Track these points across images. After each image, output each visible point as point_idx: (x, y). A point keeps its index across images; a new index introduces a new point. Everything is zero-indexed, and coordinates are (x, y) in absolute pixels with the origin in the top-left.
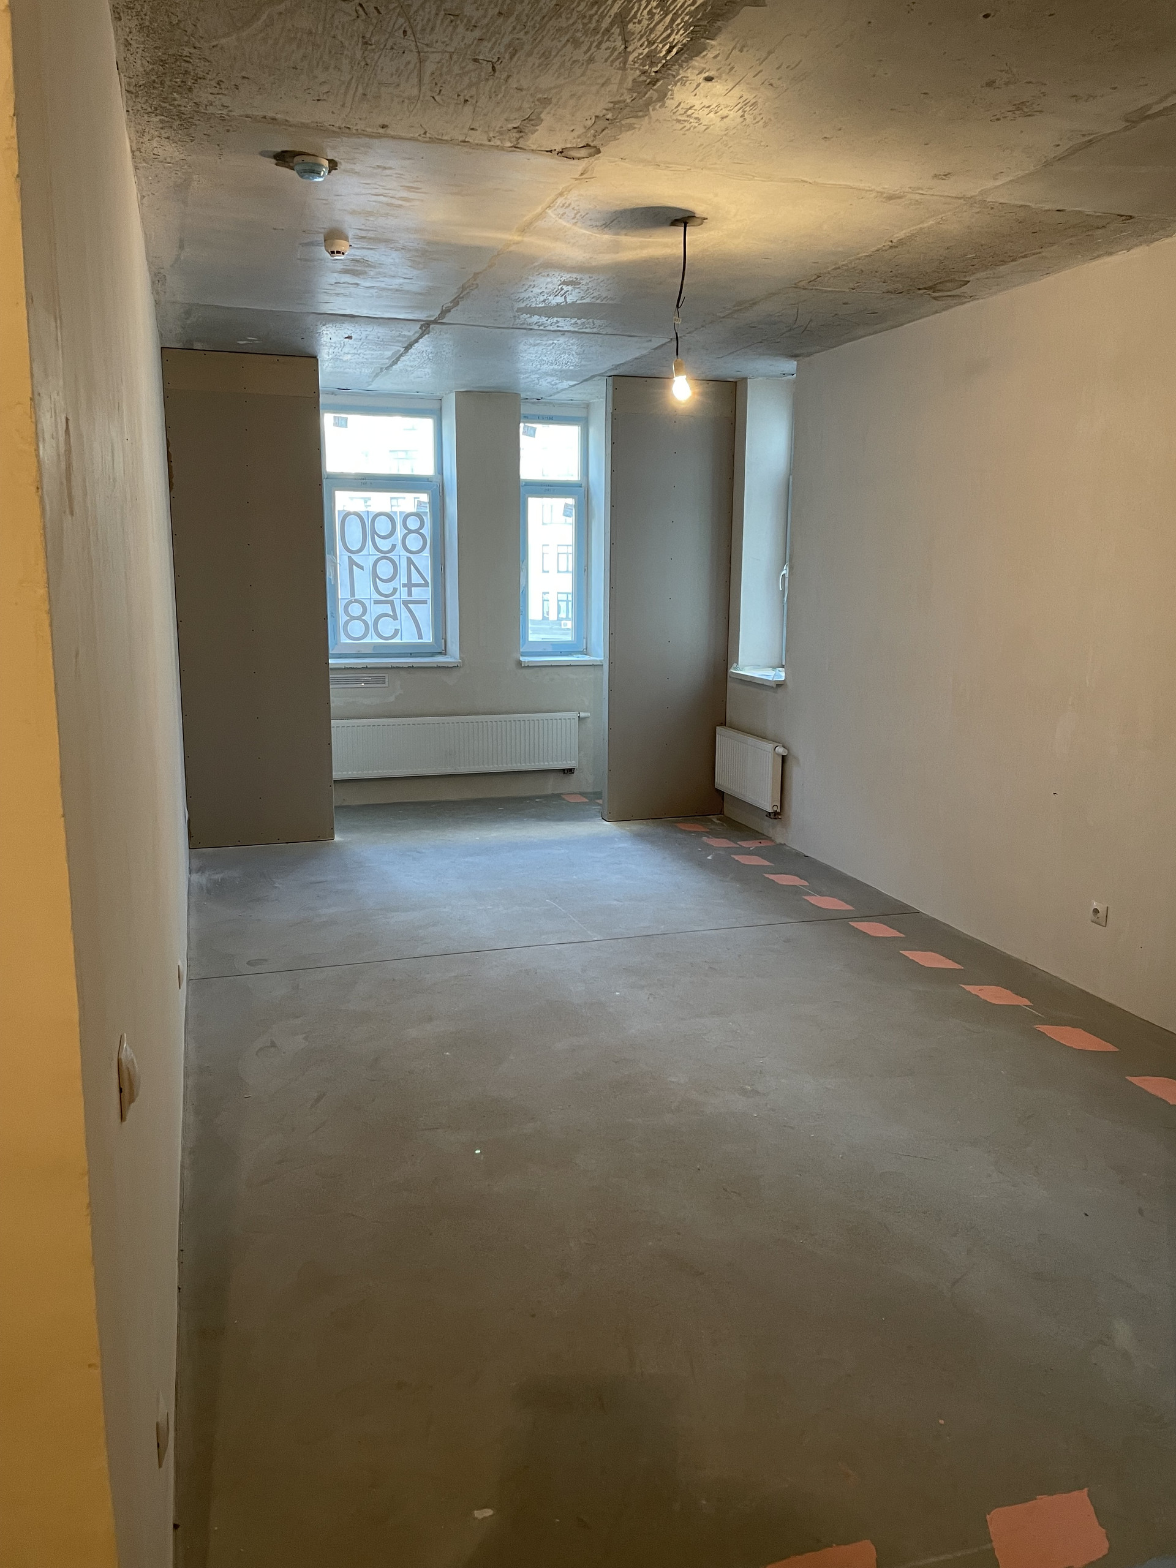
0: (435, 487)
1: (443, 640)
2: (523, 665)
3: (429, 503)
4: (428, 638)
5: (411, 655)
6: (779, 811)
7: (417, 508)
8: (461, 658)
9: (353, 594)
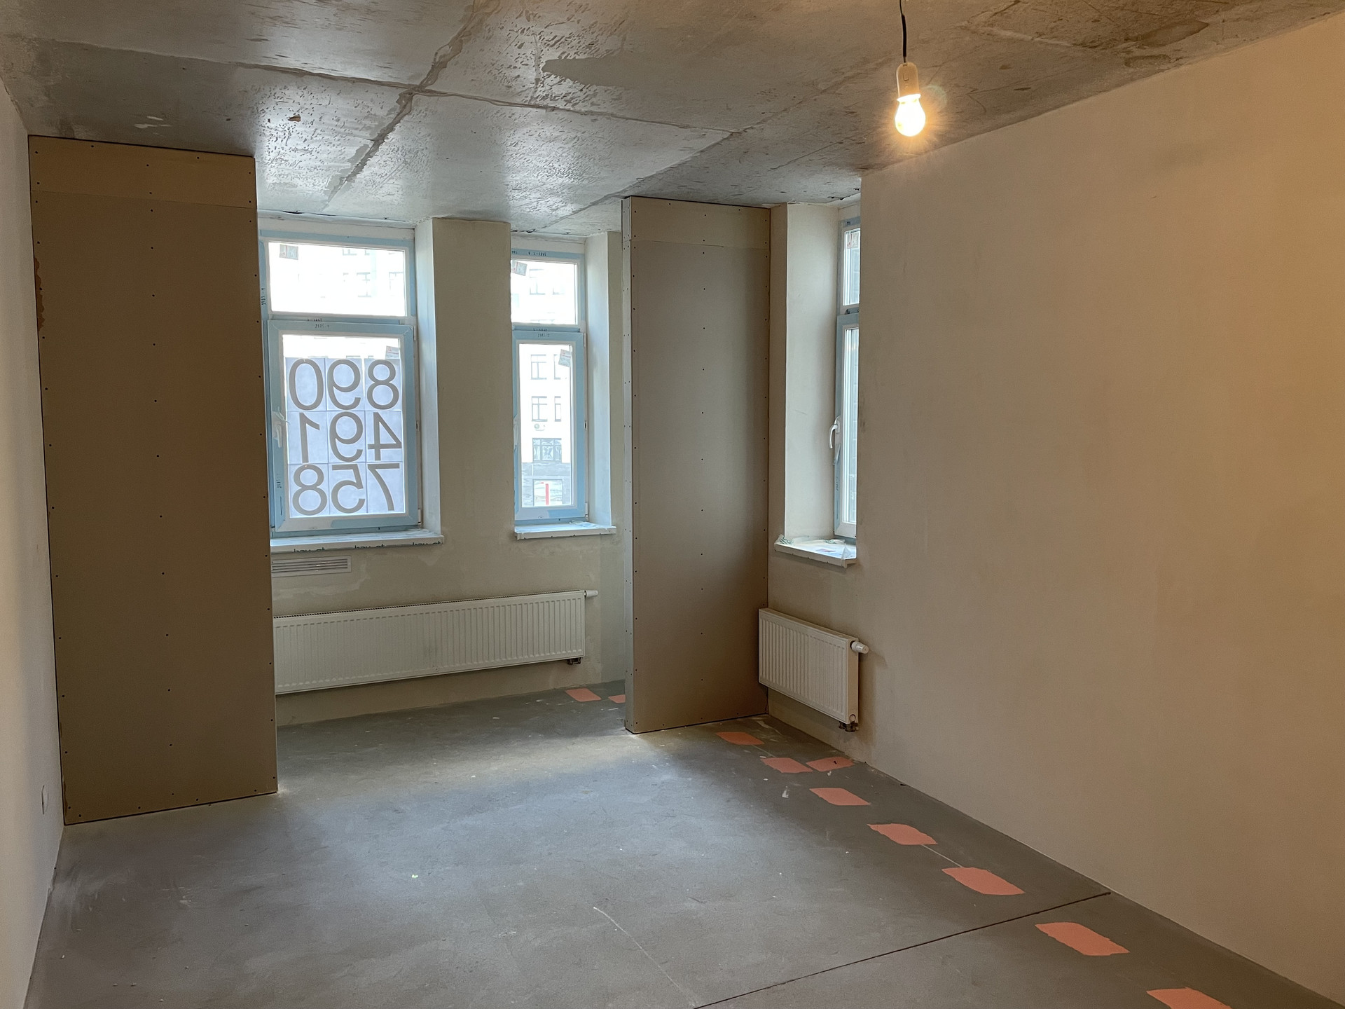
0: (407, 331)
1: (420, 511)
2: (518, 539)
3: (401, 349)
4: (400, 508)
5: (379, 530)
6: (856, 721)
7: (386, 355)
8: (443, 533)
9: (305, 458)
